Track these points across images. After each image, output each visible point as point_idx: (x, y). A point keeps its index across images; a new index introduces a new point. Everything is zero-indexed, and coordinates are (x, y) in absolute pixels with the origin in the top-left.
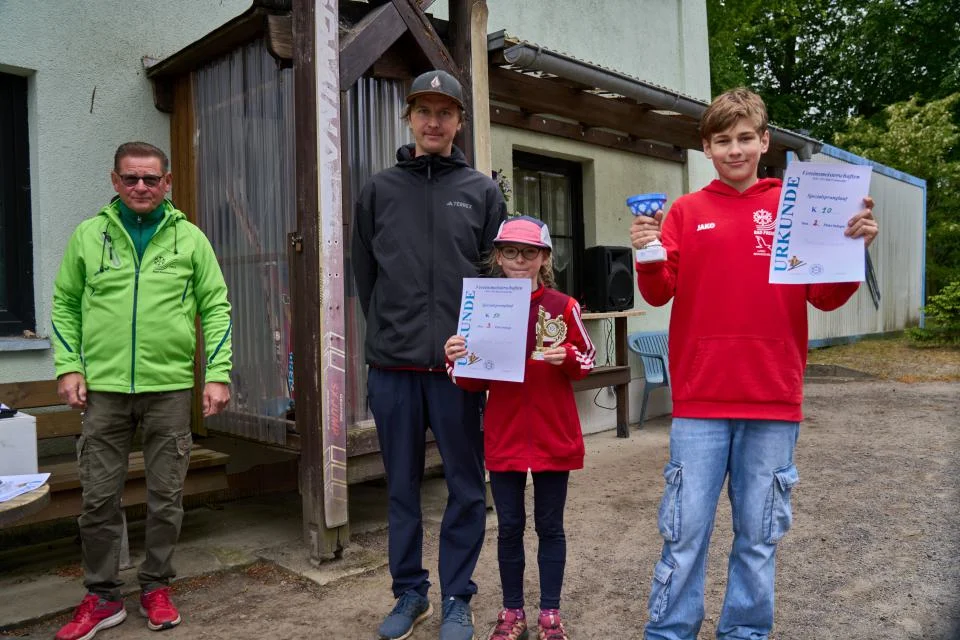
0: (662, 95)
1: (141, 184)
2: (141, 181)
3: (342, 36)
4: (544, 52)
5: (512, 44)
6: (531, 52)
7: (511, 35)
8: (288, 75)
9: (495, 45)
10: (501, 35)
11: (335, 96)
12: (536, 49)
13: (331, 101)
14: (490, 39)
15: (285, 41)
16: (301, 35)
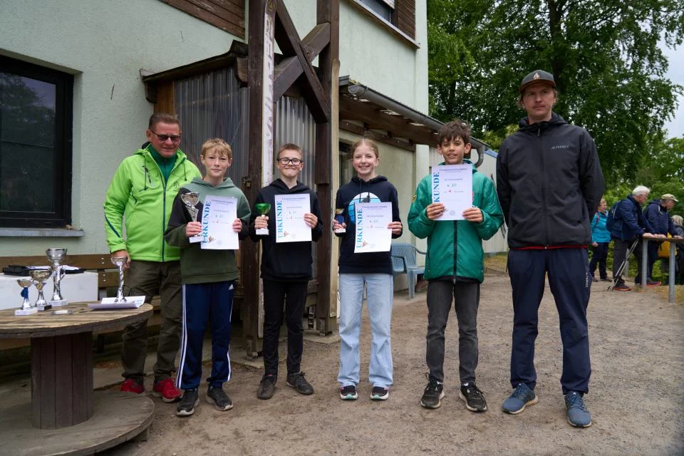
0: (419, 115)
1: (169, 141)
2: (169, 139)
3: (275, 73)
4: (370, 89)
5: (352, 84)
6: (363, 89)
7: (352, 78)
8: (245, 91)
9: (343, 83)
10: (347, 78)
11: (271, 105)
12: (365, 87)
13: (269, 107)
14: (341, 80)
15: (244, 72)
16: (254, 70)
